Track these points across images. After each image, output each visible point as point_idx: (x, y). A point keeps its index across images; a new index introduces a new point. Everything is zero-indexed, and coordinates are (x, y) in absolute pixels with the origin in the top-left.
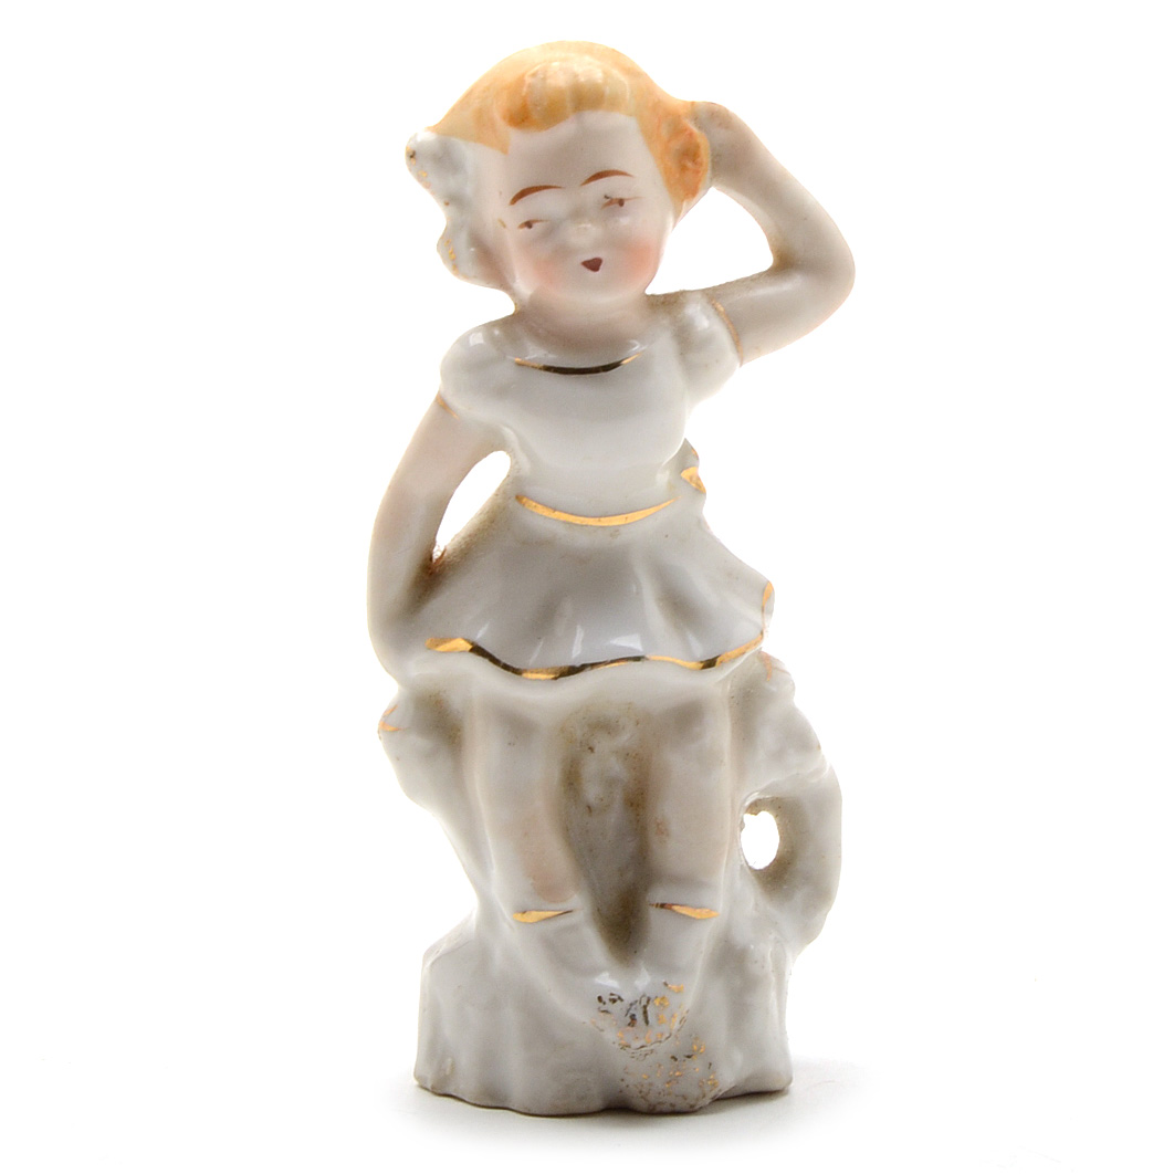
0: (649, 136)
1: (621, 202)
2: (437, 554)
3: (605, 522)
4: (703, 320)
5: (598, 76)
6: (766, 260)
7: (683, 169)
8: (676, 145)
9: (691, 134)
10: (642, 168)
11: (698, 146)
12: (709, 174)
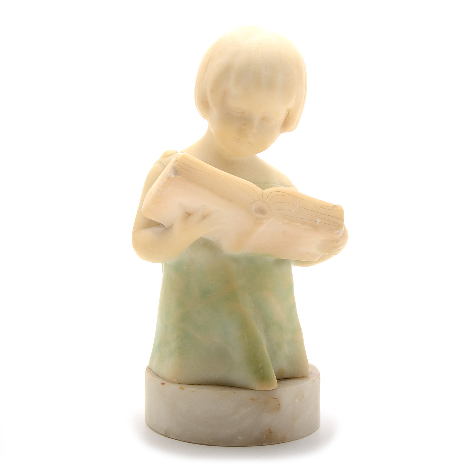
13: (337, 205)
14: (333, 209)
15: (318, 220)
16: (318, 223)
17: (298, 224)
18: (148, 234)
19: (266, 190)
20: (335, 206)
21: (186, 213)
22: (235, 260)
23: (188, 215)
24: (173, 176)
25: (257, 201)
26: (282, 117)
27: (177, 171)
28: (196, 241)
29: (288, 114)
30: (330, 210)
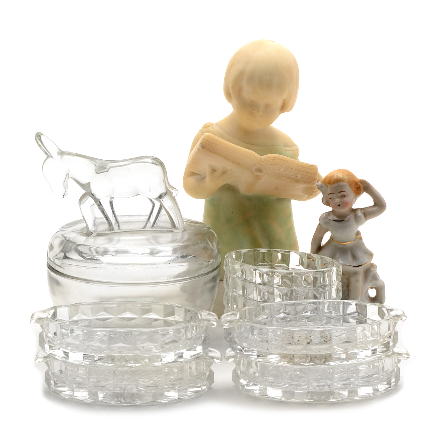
0: (350, 185)
1: (344, 196)
2: (321, 246)
3: (343, 243)
4: (360, 213)
5: (342, 176)
6: (373, 204)
7: (357, 190)
8: (356, 186)
9: (359, 185)
10: (349, 191)
11: (360, 187)
12: (363, 190)
13: (313, 165)
14: (310, 168)
15: (299, 176)
16: (299, 178)
17: (285, 178)
18: (192, 180)
19: (264, 156)
20: (312, 166)
21: (213, 170)
22: (249, 198)
23: (214, 171)
24: (201, 149)
25: (256, 164)
26: (280, 103)
27: (203, 145)
28: (223, 185)
29: (284, 102)
30: (308, 168)
